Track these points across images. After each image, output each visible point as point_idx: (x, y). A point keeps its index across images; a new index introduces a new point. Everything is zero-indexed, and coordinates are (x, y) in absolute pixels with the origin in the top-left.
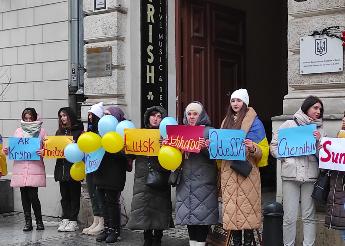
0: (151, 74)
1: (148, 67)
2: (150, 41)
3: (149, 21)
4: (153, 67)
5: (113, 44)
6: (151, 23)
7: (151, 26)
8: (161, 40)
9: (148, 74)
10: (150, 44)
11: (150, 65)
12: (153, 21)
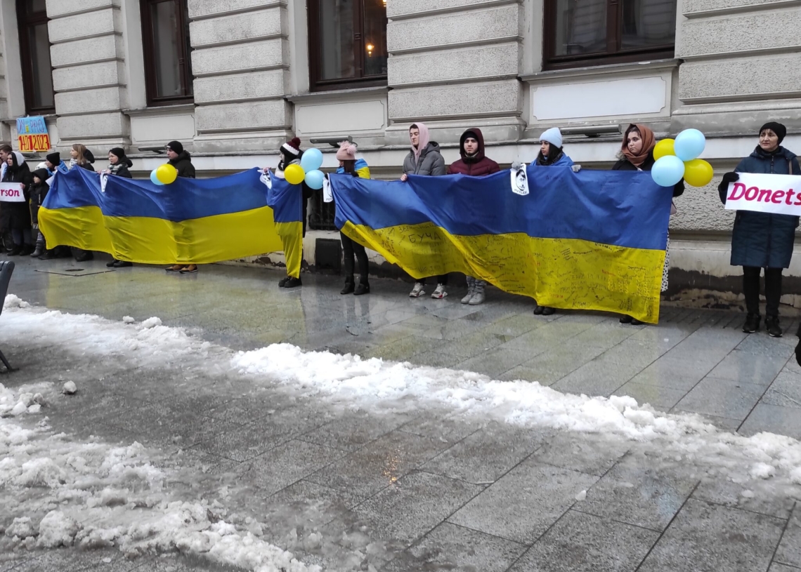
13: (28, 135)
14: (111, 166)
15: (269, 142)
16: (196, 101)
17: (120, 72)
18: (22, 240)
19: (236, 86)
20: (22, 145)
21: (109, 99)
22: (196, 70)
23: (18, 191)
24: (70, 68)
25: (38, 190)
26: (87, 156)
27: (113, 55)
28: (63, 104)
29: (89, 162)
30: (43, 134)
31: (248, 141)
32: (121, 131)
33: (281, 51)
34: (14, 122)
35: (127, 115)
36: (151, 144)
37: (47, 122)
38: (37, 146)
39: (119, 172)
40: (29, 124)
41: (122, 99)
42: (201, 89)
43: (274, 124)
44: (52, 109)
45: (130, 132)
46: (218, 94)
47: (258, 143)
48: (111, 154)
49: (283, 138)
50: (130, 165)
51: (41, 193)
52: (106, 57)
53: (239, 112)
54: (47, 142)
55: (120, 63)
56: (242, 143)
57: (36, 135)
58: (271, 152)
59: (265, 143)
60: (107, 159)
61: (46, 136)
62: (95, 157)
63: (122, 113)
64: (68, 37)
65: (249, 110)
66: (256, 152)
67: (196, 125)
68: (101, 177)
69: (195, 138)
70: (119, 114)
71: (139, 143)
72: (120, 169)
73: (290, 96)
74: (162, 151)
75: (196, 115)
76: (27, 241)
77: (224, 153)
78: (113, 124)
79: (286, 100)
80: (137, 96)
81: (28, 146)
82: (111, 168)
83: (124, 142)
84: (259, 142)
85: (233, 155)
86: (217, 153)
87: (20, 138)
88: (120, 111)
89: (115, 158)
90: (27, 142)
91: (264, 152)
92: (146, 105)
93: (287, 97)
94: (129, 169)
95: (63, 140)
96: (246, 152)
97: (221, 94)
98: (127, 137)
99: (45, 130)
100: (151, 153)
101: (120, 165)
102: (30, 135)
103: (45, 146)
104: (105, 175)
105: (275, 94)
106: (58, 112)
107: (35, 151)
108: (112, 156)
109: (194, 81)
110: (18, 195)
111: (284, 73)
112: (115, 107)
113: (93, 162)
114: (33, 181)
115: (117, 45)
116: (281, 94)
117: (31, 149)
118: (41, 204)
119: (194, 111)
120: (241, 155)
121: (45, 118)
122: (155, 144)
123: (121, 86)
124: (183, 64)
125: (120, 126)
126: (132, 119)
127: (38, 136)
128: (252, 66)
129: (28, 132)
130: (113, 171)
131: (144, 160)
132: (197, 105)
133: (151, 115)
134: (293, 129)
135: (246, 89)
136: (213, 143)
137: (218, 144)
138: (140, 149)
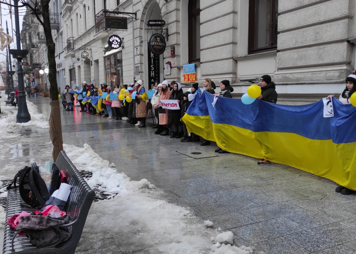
0: (153, 74)
1: (151, 72)
2: (152, 63)
3: (151, 57)
4: (153, 72)
5: (139, 65)
6: (152, 58)
7: (152, 59)
8: (157, 63)
9: (152, 74)
10: (152, 64)
11: (152, 71)
12: (153, 57)
13: (187, 74)
14: (220, 91)
15: (331, 74)
16: (278, 49)
17: (234, 35)
18: (178, 130)
19: (309, 36)
20: (185, 79)
21: (226, 52)
22: (280, 28)
23: (176, 104)
24: (209, 36)
25: (185, 104)
26: (213, 85)
27: (231, 26)
28: (204, 56)
29: (213, 88)
30: (194, 73)
31: (314, 74)
32: (231, 70)
33: (348, 5)
34: (182, 67)
35: (236, 60)
36: (248, 77)
37: (196, 67)
38: (191, 80)
39: (224, 95)
40: (188, 68)
41: (234, 51)
42: (283, 40)
43: (337, 60)
44: (199, 60)
45: (237, 71)
46: (294, 42)
47: (321, 75)
48: (221, 84)
49: (343, 71)
50: (232, 90)
51: (186, 106)
52: (227, 27)
53: (309, 53)
54: (195, 77)
55: (235, 30)
56: (309, 75)
57: (190, 73)
58: (332, 81)
59: (328, 75)
60: (219, 86)
61: (195, 74)
62: (216, 85)
63: (233, 59)
64: (209, 19)
65: (316, 52)
66: (320, 82)
67: (277, 64)
68: (215, 97)
69: (275, 73)
70: (232, 60)
71: (241, 77)
72: (226, 93)
73: (353, 39)
74: (254, 81)
75: (277, 58)
76: (180, 130)
77: (294, 82)
78: (227, 66)
79: (348, 42)
80: (242, 49)
81: (187, 80)
82: (221, 93)
83: (233, 76)
84: (323, 74)
85: (301, 84)
86: (290, 83)
87: (184, 75)
88: (232, 58)
89: (223, 86)
90: (187, 77)
91: (326, 81)
92: (247, 54)
93: (350, 39)
94: (231, 93)
95: (203, 76)
96: (312, 82)
97: (296, 42)
98: (234, 73)
99: (195, 71)
100: (248, 82)
101: (226, 91)
102: (188, 73)
103: (194, 79)
104: (216, 97)
105: (339, 38)
106: (201, 61)
107: (190, 82)
108: (222, 85)
109: (278, 35)
110: (177, 106)
111: (349, 22)
112: (230, 56)
113: (215, 88)
114: (183, 99)
115: (234, 19)
116: (345, 37)
117: (188, 81)
118: (185, 112)
119: (276, 56)
120: (308, 84)
121: (195, 65)
122: (250, 77)
123: (234, 43)
124: (272, 27)
125: (231, 67)
126: (238, 62)
127: (191, 74)
128: (322, 19)
129: (188, 72)
130: (221, 95)
131: (242, 87)
132: (279, 51)
133: (249, 60)
134: (352, 63)
135: (316, 37)
136: (288, 76)
137: (291, 77)
138: (241, 81)
